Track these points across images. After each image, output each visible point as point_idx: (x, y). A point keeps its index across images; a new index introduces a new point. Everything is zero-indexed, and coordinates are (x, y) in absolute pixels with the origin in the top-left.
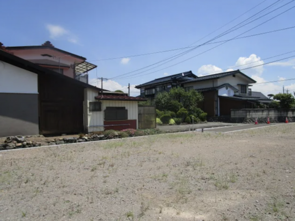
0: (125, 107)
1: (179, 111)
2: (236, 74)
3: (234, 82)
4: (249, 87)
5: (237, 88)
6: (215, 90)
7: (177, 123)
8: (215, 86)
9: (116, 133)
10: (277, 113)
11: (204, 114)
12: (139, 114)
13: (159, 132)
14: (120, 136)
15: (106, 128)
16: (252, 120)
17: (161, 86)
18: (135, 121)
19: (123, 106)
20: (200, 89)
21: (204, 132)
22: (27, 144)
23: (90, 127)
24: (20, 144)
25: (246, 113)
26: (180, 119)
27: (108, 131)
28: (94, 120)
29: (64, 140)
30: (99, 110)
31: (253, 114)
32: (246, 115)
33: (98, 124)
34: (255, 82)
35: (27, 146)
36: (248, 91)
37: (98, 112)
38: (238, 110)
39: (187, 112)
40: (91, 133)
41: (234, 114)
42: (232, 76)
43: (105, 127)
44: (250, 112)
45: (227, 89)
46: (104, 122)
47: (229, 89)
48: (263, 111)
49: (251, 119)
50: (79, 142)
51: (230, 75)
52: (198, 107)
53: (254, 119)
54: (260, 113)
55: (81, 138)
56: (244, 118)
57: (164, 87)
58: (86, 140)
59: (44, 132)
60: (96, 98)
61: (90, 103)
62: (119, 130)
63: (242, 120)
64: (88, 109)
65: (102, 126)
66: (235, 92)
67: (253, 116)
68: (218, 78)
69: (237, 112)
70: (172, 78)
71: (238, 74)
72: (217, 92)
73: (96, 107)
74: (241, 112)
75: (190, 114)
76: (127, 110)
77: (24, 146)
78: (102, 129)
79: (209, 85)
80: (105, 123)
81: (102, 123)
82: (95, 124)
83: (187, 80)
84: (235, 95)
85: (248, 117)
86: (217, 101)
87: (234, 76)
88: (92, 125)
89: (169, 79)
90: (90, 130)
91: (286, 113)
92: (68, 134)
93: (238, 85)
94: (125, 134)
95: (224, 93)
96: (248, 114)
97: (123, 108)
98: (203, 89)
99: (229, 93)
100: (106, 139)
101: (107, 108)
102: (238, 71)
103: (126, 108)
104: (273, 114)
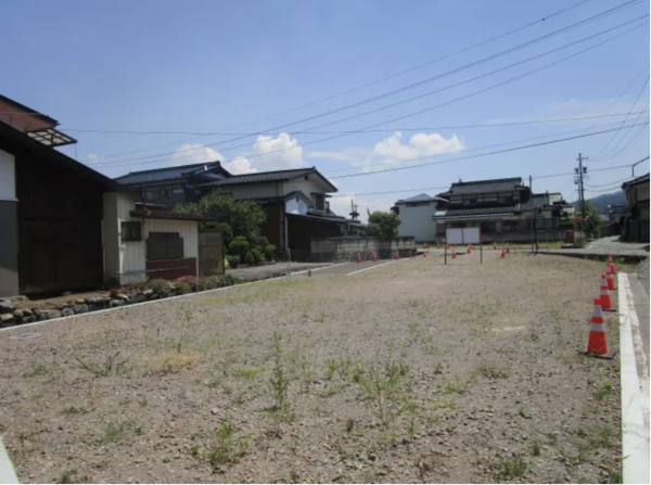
0: (177, 234)
1: (233, 242)
2: (310, 174)
3: (306, 188)
4: (327, 199)
5: (311, 199)
6: (280, 203)
7: (233, 265)
8: (280, 195)
9: (171, 285)
10: (378, 244)
11: (271, 247)
12: (200, 247)
13: (231, 281)
14: (178, 291)
15: (151, 276)
16: (345, 257)
17: (158, 189)
18: (194, 260)
19: (174, 231)
20: (260, 199)
21: (313, 277)
22: (26, 314)
23: (125, 274)
24: (9, 316)
25: (336, 244)
26: (238, 258)
27: (156, 282)
28: (129, 259)
29: (87, 302)
30: (138, 238)
31: (346, 245)
32: (336, 249)
33: (137, 268)
34: (335, 190)
35: (25, 319)
36: (325, 206)
37: (136, 244)
38: (323, 240)
39: (246, 243)
40: (125, 286)
41: (316, 247)
42: (303, 179)
43: (148, 274)
44: (341, 243)
45: (298, 201)
46: (147, 263)
47: (301, 202)
48: (359, 240)
49: (343, 254)
50: (115, 305)
51: (299, 176)
52: (262, 234)
53: (348, 254)
54: (356, 245)
55: (114, 296)
56: (333, 253)
57: (166, 192)
58: (126, 302)
59: (29, 289)
60: (132, 214)
61: (123, 224)
62: (172, 277)
63: (329, 257)
64: (120, 238)
65: (143, 272)
66: (309, 207)
67: (347, 249)
68: (287, 180)
69: (322, 243)
70: (183, 174)
71: (314, 176)
72: (284, 206)
73: (132, 234)
74: (327, 242)
75: (251, 247)
76: (182, 239)
77: (18, 320)
78: (143, 278)
79: (269, 193)
80: (148, 265)
81: (143, 266)
82: (132, 268)
83: (217, 179)
84: (308, 213)
85: (339, 251)
86: (284, 223)
87: (306, 178)
88: (127, 269)
89: (178, 174)
90: (123, 281)
91: (388, 244)
92: (76, 291)
93: (312, 194)
94: (186, 286)
95: (294, 208)
96: (338, 246)
97: (175, 235)
98: (264, 199)
99: (300, 209)
100: (158, 298)
101: (151, 234)
102: (313, 171)
103: (181, 236)
104: (372, 246)
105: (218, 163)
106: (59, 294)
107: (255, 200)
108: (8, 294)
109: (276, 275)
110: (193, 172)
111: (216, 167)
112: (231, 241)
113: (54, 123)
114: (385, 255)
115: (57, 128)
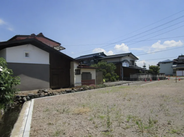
0: (90, 73)
1: (107, 75)
2: (130, 55)
3: (129, 59)
4: (135, 62)
5: (130, 62)
6: (121, 63)
7: (106, 81)
8: (121, 61)
9: (88, 87)
10: (152, 76)
11: (118, 76)
12: (96, 76)
13: (105, 86)
14: (90, 89)
15: (83, 84)
16: (141, 79)
18: (95, 80)
19: (89, 72)
20: (115, 62)
22: (50, 93)
23: (76, 83)
24: (46, 94)
25: (138, 75)
26: (108, 79)
27: (84, 86)
28: (77, 79)
29: (66, 91)
30: (79, 74)
31: (141, 76)
32: (138, 77)
33: (79, 82)
34: (138, 59)
35: (50, 95)
36: (135, 64)
37: (79, 75)
38: (134, 74)
39: (110, 75)
40: (76, 87)
41: (132, 76)
42: (128, 56)
43: (82, 84)
44: (140, 75)
45: (126, 63)
47: (127, 63)
48: (146, 74)
49: (140, 79)
50: (73, 92)
51: (126, 55)
52: (115, 72)
53: (142, 79)
54: (145, 76)
55: (73, 89)
56: (137, 78)
57: (89, 61)
58: (76, 91)
60: (78, 67)
61: (75, 70)
62: (88, 85)
63: (136, 79)
64: (74, 74)
65: (80, 83)
66: (129, 65)
67: (142, 77)
68: (122, 57)
69: (133, 75)
70: (94, 56)
71: (131, 55)
72: (122, 64)
73: (78, 72)
74: (135, 75)
75: (112, 76)
76: (91, 74)
77: (48, 95)
78: (80, 85)
79: (117, 60)
80: (82, 81)
83: (102, 57)
84: (129, 66)
85: (139, 77)
86: (122, 69)
87: (129, 56)
89: (92, 56)
90: (75, 85)
91: (156, 76)
93: (131, 60)
94: (92, 87)
95: (125, 65)
96: (139, 76)
97: (89, 73)
98: (116, 62)
99: (127, 65)
100: (84, 90)
101: (83, 73)
102: (131, 54)
104: (150, 76)
105: (103, 53)
106: (59, 88)
107: (113, 63)
108: (47, 88)
109: (119, 85)
110: (96, 56)
111: (103, 54)
112: (106, 74)
113: (60, 44)
114: (154, 79)
115: (61, 45)
